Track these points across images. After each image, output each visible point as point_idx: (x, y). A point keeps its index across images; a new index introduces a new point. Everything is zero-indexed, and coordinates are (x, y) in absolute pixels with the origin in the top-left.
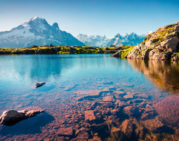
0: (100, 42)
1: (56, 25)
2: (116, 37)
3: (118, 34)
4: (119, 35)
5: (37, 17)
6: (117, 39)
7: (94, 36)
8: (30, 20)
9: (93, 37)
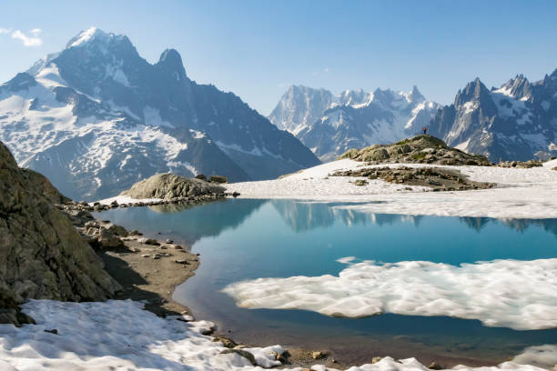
0: (391, 123)
1: (172, 59)
2: (464, 97)
3: (473, 85)
4: (477, 89)
5: (97, 30)
6: (469, 107)
7: (362, 92)
8: (68, 46)
9: (360, 101)
